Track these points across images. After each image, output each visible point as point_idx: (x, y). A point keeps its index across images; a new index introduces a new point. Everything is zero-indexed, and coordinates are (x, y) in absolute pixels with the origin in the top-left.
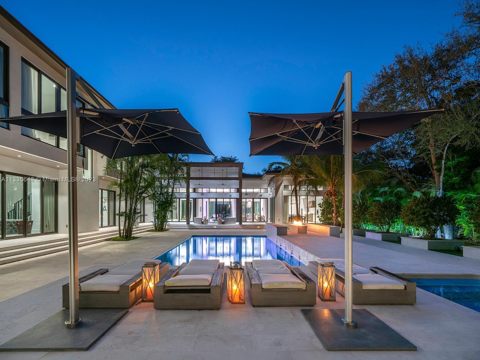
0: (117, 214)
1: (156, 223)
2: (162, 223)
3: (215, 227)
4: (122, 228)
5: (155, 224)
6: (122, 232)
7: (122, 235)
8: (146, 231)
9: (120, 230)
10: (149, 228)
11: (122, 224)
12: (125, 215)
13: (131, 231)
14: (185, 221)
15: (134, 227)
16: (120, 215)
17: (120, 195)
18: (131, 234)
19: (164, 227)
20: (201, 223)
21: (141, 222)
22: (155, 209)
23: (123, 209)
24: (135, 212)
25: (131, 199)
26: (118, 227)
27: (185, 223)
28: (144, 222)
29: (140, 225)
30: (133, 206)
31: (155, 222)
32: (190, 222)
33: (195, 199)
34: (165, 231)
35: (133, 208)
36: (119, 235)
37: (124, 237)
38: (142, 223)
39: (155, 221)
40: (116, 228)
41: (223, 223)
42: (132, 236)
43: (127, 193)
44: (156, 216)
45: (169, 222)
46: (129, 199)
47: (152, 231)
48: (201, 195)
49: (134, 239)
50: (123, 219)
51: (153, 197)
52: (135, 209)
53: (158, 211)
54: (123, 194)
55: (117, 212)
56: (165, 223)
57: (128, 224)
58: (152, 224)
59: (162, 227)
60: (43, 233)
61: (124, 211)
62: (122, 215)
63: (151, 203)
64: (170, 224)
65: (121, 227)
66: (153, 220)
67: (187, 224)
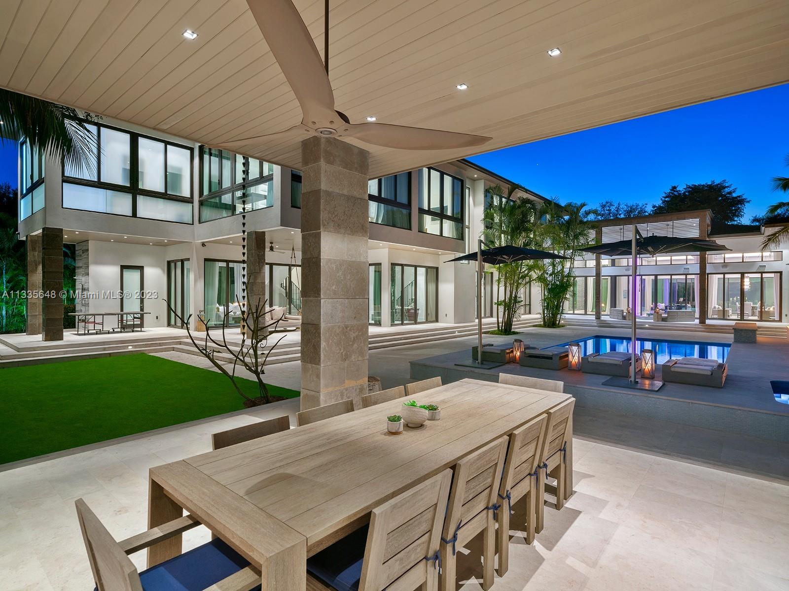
0: (496, 303)
1: (546, 315)
2: (554, 316)
3: (647, 326)
4: (501, 320)
5: (544, 317)
6: (500, 325)
7: (500, 328)
8: (531, 326)
9: (498, 323)
10: (535, 322)
11: (501, 314)
12: (503, 304)
13: (511, 325)
14: (594, 313)
15: (515, 319)
16: (498, 304)
17: (499, 281)
18: (511, 329)
19: (557, 322)
20: (621, 317)
21: (525, 313)
22: (545, 295)
23: (502, 298)
24: (516, 300)
25: (510, 284)
26: (496, 319)
27: (593, 318)
28: (530, 313)
29: (523, 317)
30: (514, 294)
31: (544, 314)
32: (602, 316)
33: (614, 277)
34: (559, 327)
35: (513, 296)
36: (497, 329)
37: (503, 330)
38: (527, 314)
39: (544, 312)
40: (494, 320)
41: (664, 320)
42: (512, 330)
43: (506, 278)
44: (545, 305)
45: (565, 315)
46: (508, 285)
47: (539, 326)
48: (626, 270)
49: (515, 334)
50: (501, 308)
51: (541, 279)
52: (516, 297)
53: (548, 298)
54: (502, 280)
55: (495, 300)
56: (559, 316)
57: (508, 315)
58: (539, 316)
59: (553, 321)
60: (427, 321)
61: (503, 299)
62: (500, 305)
63: (538, 286)
64: (566, 317)
65: (499, 319)
66: (541, 312)
67: (596, 319)
